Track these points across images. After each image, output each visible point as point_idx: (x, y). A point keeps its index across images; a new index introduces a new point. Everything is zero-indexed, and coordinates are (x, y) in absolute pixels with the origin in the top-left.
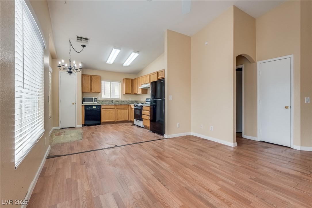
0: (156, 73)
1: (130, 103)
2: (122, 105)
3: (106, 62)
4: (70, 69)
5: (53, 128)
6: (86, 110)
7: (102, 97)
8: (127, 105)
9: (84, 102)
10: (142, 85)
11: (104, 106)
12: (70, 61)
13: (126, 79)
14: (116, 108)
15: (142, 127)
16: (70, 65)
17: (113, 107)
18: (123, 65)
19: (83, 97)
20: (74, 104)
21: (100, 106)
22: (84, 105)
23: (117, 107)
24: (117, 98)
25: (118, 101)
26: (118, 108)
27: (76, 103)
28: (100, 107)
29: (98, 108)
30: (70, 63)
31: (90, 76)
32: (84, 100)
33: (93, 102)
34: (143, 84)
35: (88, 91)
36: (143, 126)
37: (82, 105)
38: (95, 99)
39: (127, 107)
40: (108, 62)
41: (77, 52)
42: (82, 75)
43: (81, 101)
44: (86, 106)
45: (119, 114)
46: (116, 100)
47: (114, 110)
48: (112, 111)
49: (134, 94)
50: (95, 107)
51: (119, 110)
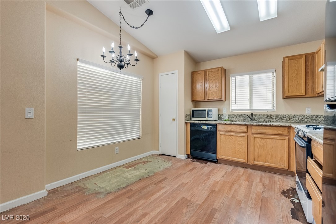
4: (121, 61)
5: (153, 151)
6: (192, 131)
9: (193, 117)
11: (223, 126)
12: (121, 47)
13: (287, 59)
14: (250, 133)
16: (121, 54)
17: (243, 129)
19: (192, 109)
20: (174, 120)
21: (215, 126)
22: (191, 122)
23: (253, 131)
24: (267, 110)
25: (269, 117)
26: (256, 134)
27: (178, 120)
28: (216, 128)
29: (211, 129)
30: (121, 51)
32: (193, 113)
33: (206, 117)
37: (186, 123)
38: (210, 113)
39: (285, 133)
41: (134, 27)
42: (192, 72)
44: (192, 125)
45: (258, 149)
46: (263, 114)
47: (244, 137)
48: (240, 138)
49: (316, 95)
50: (206, 127)
51: (259, 139)
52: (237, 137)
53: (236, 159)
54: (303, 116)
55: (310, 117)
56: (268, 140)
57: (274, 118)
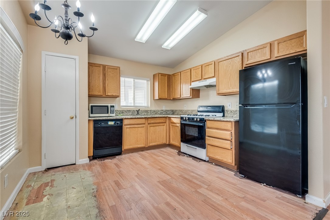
0: (241, 54)
1: (163, 113)
2: (156, 117)
3: (135, 38)
5: (29, 169)
6: (95, 129)
7: (122, 104)
8: (164, 117)
9: (92, 113)
10: (192, 83)
11: (129, 120)
13: (160, 75)
14: (147, 124)
15: (205, 161)
17: (143, 121)
18: (162, 47)
19: (91, 105)
20: (72, 118)
21: (121, 120)
22: (93, 119)
23: (149, 122)
24: (145, 107)
25: (147, 111)
26: (150, 124)
27: (78, 117)
28: (122, 123)
29: (118, 124)
31: (102, 67)
32: (92, 110)
33: (108, 113)
34: (193, 81)
35: (99, 94)
36: (207, 159)
37: (89, 120)
38: (112, 108)
39: (164, 121)
40: (138, 38)
42: (89, 63)
43: (87, 111)
44: (96, 122)
45: (152, 134)
46: (143, 109)
47: (144, 127)
48: (141, 128)
49: (172, 99)
50: (112, 123)
51: (152, 127)
52: (139, 128)
53: (139, 146)
54: (162, 110)
55: (165, 111)
56: (157, 127)
57: (149, 112)
